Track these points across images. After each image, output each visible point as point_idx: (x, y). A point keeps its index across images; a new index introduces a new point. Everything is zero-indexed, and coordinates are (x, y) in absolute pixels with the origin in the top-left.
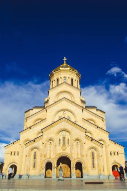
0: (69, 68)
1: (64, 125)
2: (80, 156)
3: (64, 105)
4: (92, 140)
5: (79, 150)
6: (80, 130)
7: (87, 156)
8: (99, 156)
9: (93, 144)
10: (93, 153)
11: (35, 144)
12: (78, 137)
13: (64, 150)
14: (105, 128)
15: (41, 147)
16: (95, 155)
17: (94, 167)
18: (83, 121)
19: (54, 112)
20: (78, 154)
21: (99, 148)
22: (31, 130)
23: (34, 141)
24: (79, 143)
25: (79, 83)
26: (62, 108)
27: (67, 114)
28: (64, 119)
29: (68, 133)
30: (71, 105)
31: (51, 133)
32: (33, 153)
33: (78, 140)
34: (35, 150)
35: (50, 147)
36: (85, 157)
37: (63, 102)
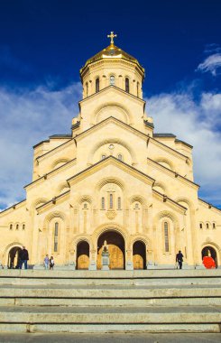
0: (120, 56)
1: (110, 170)
2: (141, 231)
3: (112, 131)
4: (165, 201)
5: (140, 219)
6: (143, 181)
7: (154, 229)
8: (177, 229)
9: (167, 208)
10: (166, 225)
11: (56, 209)
12: (137, 194)
13: (111, 219)
14: (190, 177)
15: (68, 213)
16: (171, 228)
17: (167, 250)
18: (149, 164)
19: (91, 146)
20: (137, 226)
21: (178, 215)
22: (47, 182)
23: (54, 203)
24: (140, 206)
25: (140, 87)
26: (107, 137)
27: (117, 150)
28: (111, 160)
29: (118, 188)
30: (125, 131)
31: (86, 187)
32: (52, 225)
33: (137, 199)
34: (56, 219)
35: (85, 213)
36: (151, 231)
37: (108, 126)
